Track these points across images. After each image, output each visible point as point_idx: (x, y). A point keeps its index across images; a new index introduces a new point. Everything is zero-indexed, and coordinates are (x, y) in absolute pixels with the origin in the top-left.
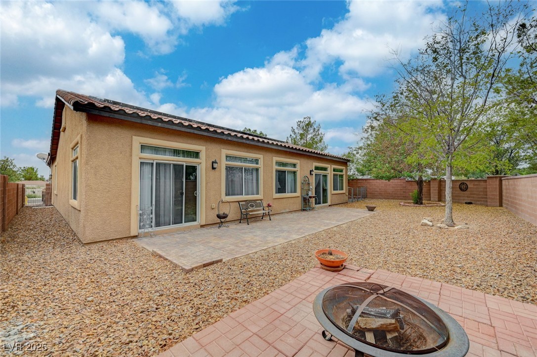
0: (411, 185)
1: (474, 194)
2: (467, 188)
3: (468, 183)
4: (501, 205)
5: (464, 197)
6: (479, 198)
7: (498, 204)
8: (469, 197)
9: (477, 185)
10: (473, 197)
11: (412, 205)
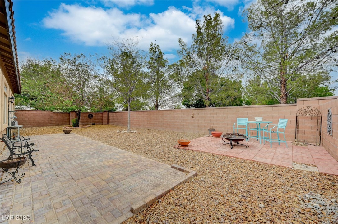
0: (57, 115)
1: (96, 120)
2: (92, 117)
3: (93, 114)
4: (108, 124)
5: (91, 121)
6: (98, 121)
7: (107, 123)
8: (93, 121)
9: (98, 115)
10: (95, 121)
11: (73, 127)
